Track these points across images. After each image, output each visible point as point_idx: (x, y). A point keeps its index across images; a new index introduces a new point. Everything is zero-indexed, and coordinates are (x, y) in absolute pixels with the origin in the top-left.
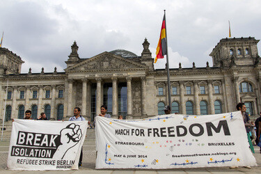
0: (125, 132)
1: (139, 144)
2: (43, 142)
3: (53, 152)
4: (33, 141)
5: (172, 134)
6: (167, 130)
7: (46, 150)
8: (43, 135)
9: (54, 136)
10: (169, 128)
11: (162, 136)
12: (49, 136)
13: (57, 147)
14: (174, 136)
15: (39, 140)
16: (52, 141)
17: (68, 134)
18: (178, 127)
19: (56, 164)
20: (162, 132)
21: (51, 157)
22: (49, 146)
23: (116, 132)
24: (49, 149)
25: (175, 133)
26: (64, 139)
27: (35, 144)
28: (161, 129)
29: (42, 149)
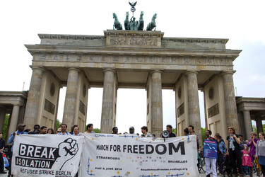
0: (105, 148)
1: (116, 158)
2: (43, 154)
3: (52, 163)
4: (33, 153)
5: (142, 151)
6: (138, 147)
7: (46, 161)
8: (43, 148)
9: (53, 149)
10: (140, 146)
11: (134, 152)
12: (49, 149)
13: (55, 159)
14: (143, 153)
15: (39, 152)
16: (51, 153)
17: (65, 148)
18: (147, 146)
19: (55, 173)
20: (134, 149)
21: (50, 167)
22: (48, 158)
23: (98, 147)
24: (48, 161)
25: (144, 151)
26: (62, 152)
27: (35, 155)
28: (134, 146)
29: (42, 161)
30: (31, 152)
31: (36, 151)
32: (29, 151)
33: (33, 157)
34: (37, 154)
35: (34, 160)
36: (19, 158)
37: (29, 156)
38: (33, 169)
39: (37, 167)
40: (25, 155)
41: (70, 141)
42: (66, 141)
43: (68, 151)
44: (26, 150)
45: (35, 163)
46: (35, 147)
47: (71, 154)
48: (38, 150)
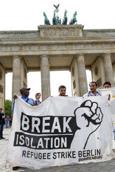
2: (54, 127)
3: (70, 139)
4: (40, 127)
7: (60, 137)
8: (52, 118)
9: (67, 118)
12: (61, 119)
13: (74, 132)
15: (48, 124)
16: (66, 125)
17: (85, 115)
19: (77, 156)
21: (69, 147)
22: (62, 132)
24: (64, 137)
26: (81, 122)
27: (44, 131)
29: (54, 137)
30: (37, 126)
31: (45, 124)
32: (34, 125)
33: (41, 133)
34: (47, 128)
35: (43, 137)
36: (20, 134)
37: (36, 131)
38: (42, 151)
39: (49, 148)
40: (29, 131)
41: (88, 104)
42: (83, 105)
43: (89, 119)
44: (30, 124)
45: (44, 142)
46: (41, 118)
47: (94, 123)
48: (46, 121)
